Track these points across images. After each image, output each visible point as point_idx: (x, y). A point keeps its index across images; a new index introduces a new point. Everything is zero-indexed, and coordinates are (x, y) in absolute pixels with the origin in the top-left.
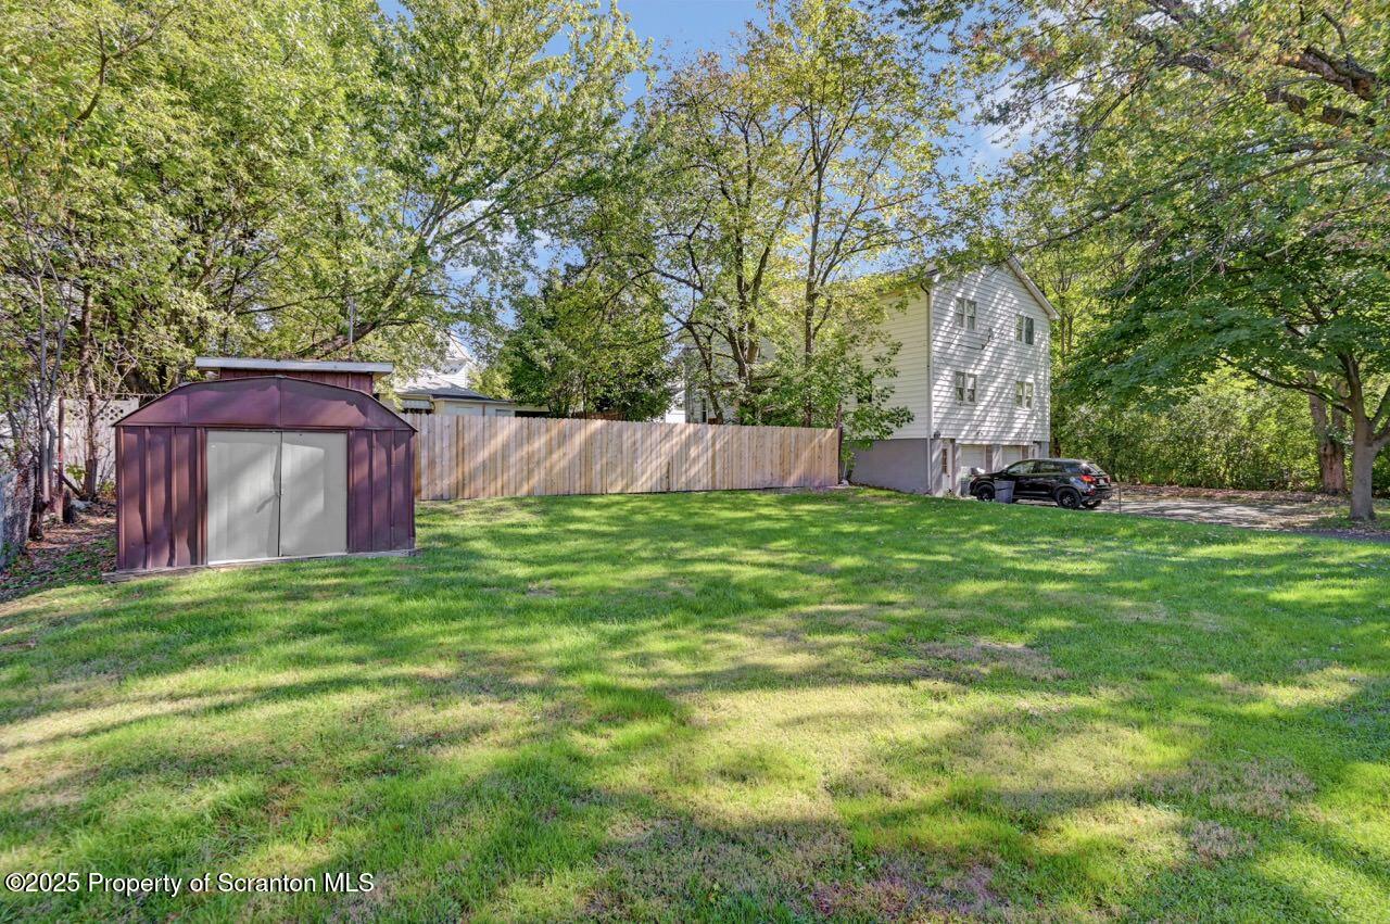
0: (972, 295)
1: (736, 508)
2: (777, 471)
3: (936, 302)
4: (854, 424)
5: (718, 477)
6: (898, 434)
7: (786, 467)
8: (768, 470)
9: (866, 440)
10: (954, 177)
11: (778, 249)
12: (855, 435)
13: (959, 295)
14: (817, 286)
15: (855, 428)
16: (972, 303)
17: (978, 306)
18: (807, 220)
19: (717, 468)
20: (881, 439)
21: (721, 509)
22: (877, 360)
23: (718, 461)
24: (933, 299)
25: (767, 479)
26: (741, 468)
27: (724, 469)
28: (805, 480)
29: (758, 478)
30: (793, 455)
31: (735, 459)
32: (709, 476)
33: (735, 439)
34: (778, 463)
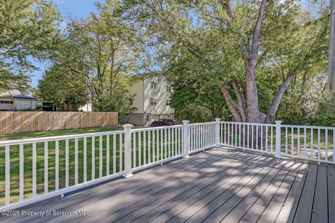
0: (155, 81)
2: (100, 123)
6: (135, 112)
7: (103, 121)
8: (97, 122)
13: (152, 81)
16: (155, 83)
17: (157, 84)
19: (81, 123)
20: (130, 114)
22: (130, 96)
23: (81, 121)
24: (145, 82)
25: (97, 125)
26: (89, 122)
27: (83, 123)
28: (108, 124)
29: (94, 125)
30: (105, 119)
31: (87, 120)
32: (79, 125)
33: (87, 115)
34: (100, 121)
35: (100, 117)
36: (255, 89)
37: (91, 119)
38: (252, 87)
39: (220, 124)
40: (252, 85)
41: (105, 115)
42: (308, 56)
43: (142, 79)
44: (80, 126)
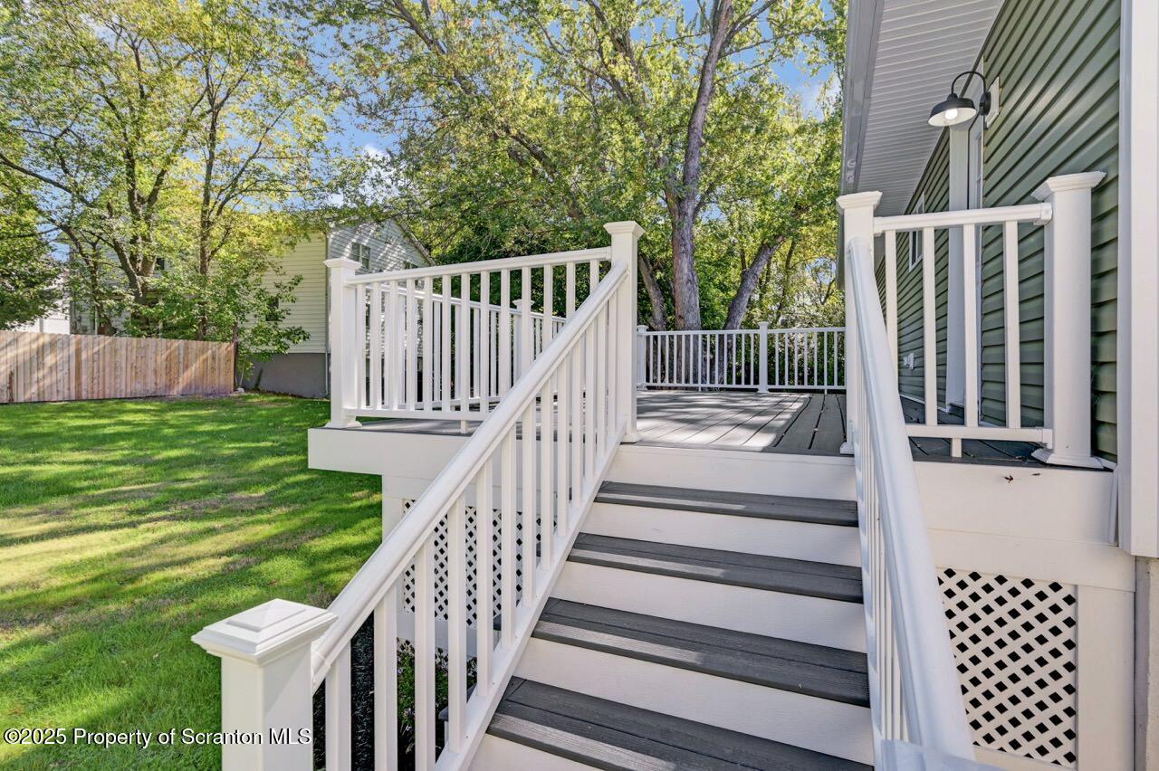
0: (365, 242)
1: (95, 415)
2: (162, 381)
3: (333, 243)
4: (252, 339)
5: (84, 387)
6: (293, 349)
7: (173, 375)
8: (151, 378)
9: (264, 353)
10: (337, 150)
11: (173, 174)
12: (253, 350)
13: (354, 241)
14: (213, 215)
15: (253, 343)
16: (366, 248)
17: (372, 251)
18: (201, 155)
19: (84, 377)
20: (278, 353)
21: (72, 418)
22: (278, 287)
23: (84, 370)
24: (330, 241)
25: (151, 388)
26: (116, 378)
27: (93, 379)
28: (197, 388)
29: (138, 388)
30: (181, 366)
31: (107, 370)
32: (73, 385)
33: (107, 350)
34: (163, 372)
35: (162, 358)
36: (693, 277)
37: (124, 366)
38: (686, 271)
39: (648, 338)
40: (686, 265)
41: (182, 352)
42: (799, 208)
43: (322, 228)
44: (78, 392)
